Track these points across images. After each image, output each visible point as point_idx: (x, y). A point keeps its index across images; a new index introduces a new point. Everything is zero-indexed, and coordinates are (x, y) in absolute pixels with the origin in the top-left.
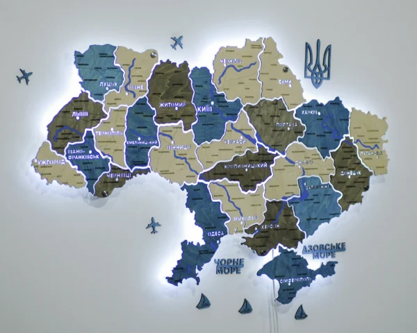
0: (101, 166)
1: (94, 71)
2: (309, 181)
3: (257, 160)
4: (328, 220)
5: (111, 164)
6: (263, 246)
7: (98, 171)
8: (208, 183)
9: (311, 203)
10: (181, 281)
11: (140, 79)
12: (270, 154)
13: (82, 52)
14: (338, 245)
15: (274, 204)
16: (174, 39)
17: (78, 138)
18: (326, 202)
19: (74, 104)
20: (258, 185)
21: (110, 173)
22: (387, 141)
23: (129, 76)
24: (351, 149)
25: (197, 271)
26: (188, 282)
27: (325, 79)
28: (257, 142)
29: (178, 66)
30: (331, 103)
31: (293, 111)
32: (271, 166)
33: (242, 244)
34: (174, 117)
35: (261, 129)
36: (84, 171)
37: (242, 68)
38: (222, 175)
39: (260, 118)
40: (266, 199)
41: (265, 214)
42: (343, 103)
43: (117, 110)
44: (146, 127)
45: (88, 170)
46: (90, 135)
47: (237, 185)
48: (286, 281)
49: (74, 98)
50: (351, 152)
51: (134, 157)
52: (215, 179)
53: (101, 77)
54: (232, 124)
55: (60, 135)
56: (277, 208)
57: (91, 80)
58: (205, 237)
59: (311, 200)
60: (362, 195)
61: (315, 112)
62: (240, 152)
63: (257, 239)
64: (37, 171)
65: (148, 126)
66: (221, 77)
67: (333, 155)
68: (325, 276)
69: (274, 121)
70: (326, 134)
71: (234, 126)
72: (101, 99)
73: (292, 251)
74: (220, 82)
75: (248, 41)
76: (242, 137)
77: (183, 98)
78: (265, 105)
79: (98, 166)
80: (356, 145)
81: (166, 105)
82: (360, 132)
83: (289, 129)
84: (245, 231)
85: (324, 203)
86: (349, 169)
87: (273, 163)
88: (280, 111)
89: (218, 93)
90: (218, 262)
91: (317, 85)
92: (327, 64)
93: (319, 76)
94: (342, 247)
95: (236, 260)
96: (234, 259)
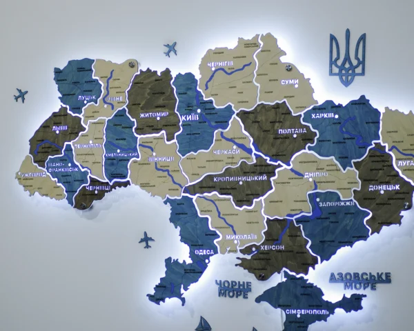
0: (80, 179)
1: (72, 86)
2: (323, 196)
3: (253, 172)
4: (351, 244)
5: (90, 177)
6: (262, 269)
7: (77, 183)
8: (194, 198)
9: (327, 223)
10: (163, 300)
11: (118, 90)
12: (270, 165)
13: (62, 68)
14: (380, 276)
15: (276, 223)
16: (168, 46)
17: (58, 151)
18: (348, 221)
19: (54, 118)
20: (255, 200)
21: (89, 185)
23: (107, 89)
24: (383, 158)
25: (182, 291)
26: (171, 302)
27: (359, 74)
28: (254, 151)
29: (159, 74)
30: (353, 103)
31: (300, 115)
32: (272, 179)
33: (236, 265)
34: (155, 127)
35: (258, 137)
36: (63, 183)
37: (233, 70)
38: (211, 188)
39: (257, 124)
40: (266, 217)
41: (264, 233)
42: (370, 102)
43: (95, 123)
44: (125, 139)
45: (67, 182)
46: (69, 149)
47: (229, 200)
48: (294, 312)
49: (54, 113)
50: (383, 161)
51: (112, 169)
52: (202, 193)
53: (79, 91)
54: (222, 133)
55: (40, 149)
56: (279, 227)
57: (69, 95)
58: (192, 255)
59: (326, 218)
60: (401, 214)
61: (331, 115)
62: (232, 163)
63: (255, 262)
64: (20, 183)
65: (126, 138)
66: (207, 82)
67: (357, 165)
68: (348, 310)
69: (276, 128)
70: (346, 141)
71: (224, 135)
72: (80, 113)
73: (302, 278)
74: (207, 88)
75: (241, 40)
76: (235, 147)
77: (164, 106)
78: (263, 110)
79: (77, 179)
80: (391, 153)
81: (147, 115)
82: (396, 137)
83: (295, 136)
84: (241, 250)
85: (344, 223)
86: (381, 183)
87: (275, 175)
88: (283, 116)
89: (205, 99)
90: (219, 283)
91: (347, 83)
92: (360, 56)
93: (350, 72)
94: (386, 278)
95: (241, 283)
96: (239, 282)
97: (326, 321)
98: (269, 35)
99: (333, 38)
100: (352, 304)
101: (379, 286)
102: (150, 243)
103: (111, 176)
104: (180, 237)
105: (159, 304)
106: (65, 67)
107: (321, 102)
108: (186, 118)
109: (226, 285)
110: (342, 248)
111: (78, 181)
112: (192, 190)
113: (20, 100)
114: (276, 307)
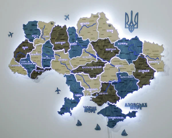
1: (30, 31)
2: (122, 74)
3: (97, 65)
4: (132, 92)
5: (36, 66)
6: (100, 102)
7: (32, 69)
8: (75, 74)
9: (123, 84)
10: (64, 114)
11: (47, 33)
12: (103, 62)
13: (26, 24)
14: (143, 104)
15: (105, 84)
16: (66, 16)
17: (24, 57)
18: (131, 84)
19: (23, 44)
20: (97, 75)
21: (36, 70)
22: (164, 56)
23: (43, 32)
24: (143, 60)
25: (71, 110)
26: (67, 114)
28: (97, 57)
29: (62, 27)
30: (133, 39)
31: (114, 43)
32: (103, 67)
33: (90, 100)
34: (61, 47)
35: (98, 52)
36: (26, 69)
37: (89, 26)
38: (81, 71)
39: (98, 47)
40: (101, 82)
41: (101, 88)
42: (139, 39)
43: (38, 46)
45: (28, 68)
46: (28, 56)
47: (88, 75)
48: (111, 118)
49: (23, 42)
50: (144, 61)
51: (45, 63)
52: (78, 73)
53: (32, 33)
54: (85, 50)
55: (18, 56)
56: (106, 86)
57: (28, 35)
58: (74, 96)
59: (123, 82)
60: (150, 81)
61: (125, 43)
62: (89, 62)
63: (97, 99)
64: (10, 69)
65: (50, 52)
66: (80, 30)
67: (134, 62)
68: (131, 117)
69: (105, 48)
70: (130, 53)
71: (86, 51)
72: (33, 42)
73: (114, 105)
74: (80, 33)
75: (92, 14)
76: (90, 55)
77: (64, 40)
78: (100, 41)
79: (31, 67)
80: (146, 58)
81: (58, 43)
82: (148, 52)
83: (112, 51)
84: (92, 95)
85: (129, 84)
86: (143, 69)
87: (104, 66)
88: (107, 44)
89: (79, 37)
90: (85, 107)
91: (131, 31)
92: (136, 21)
93: (133, 27)
94: (145, 105)
95: (93, 107)
96: (92, 107)
97: (123, 121)
98: (102, 13)
99: (126, 14)
100: (132, 115)
101: (143, 108)
102: (59, 92)
103: (44, 66)
104: (70, 90)
105: (62, 115)
106: (27, 24)
107: (121, 39)
108: (72, 44)
109: (87, 108)
110: (129, 94)
111: (32, 68)
112: (74, 72)
113: (10, 36)
114: (105, 116)
